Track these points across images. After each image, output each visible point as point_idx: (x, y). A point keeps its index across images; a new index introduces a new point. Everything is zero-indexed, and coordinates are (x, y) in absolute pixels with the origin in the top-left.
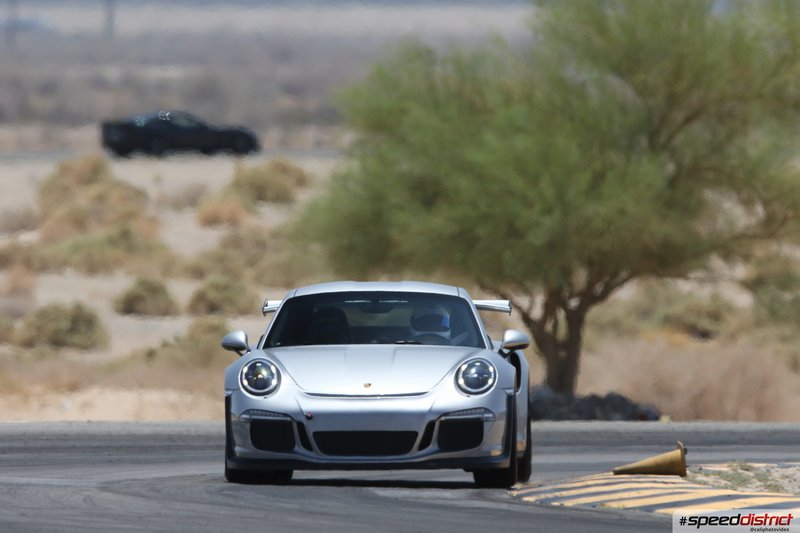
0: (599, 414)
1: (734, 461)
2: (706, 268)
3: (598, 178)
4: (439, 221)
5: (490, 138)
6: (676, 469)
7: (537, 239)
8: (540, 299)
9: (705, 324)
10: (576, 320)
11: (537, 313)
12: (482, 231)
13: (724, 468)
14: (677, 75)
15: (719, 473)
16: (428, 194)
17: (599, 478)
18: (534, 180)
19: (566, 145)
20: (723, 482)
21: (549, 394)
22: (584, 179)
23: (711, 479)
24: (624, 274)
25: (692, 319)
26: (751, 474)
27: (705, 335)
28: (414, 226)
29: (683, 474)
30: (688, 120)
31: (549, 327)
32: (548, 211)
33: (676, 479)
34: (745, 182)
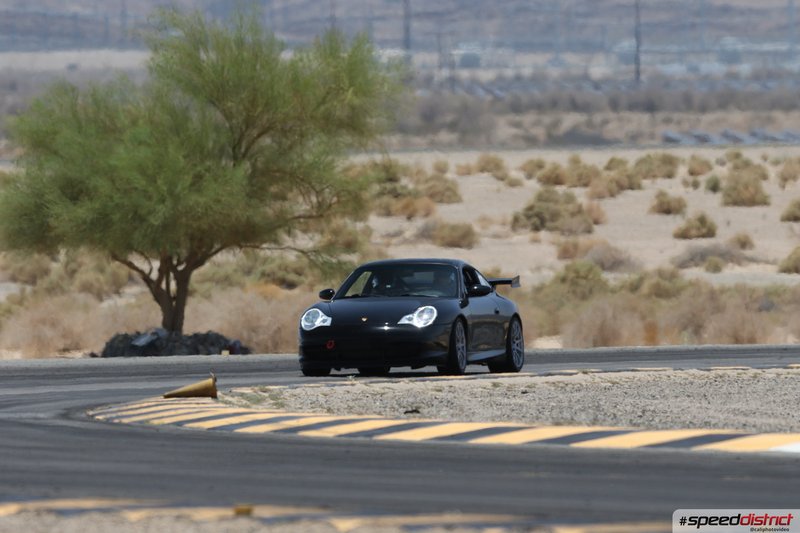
0: (201, 347)
1: (256, 385)
2: (276, 241)
3: (198, 177)
4: (83, 211)
5: (120, 150)
6: (209, 392)
7: (155, 221)
8: (156, 264)
9: (292, 277)
10: (183, 280)
11: (154, 276)
12: (116, 217)
13: (247, 391)
14: (253, 102)
15: (242, 395)
16: (74, 191)
17: (153, 401)
18: (152, 180)
19: (176, 155)
20: (244, 402)
21: (164, 333)
22: (188, 179)
23: (234, 400)
24: (217, 246)
25: (280, 274)
26: (266, 395)
27: (291, 285)
28: (64, 215)
29: (214, 396)
30: (259, 136)
31: (164, 286)
32: (163, 201)
33: (208, 400)
34: (303, 179)
